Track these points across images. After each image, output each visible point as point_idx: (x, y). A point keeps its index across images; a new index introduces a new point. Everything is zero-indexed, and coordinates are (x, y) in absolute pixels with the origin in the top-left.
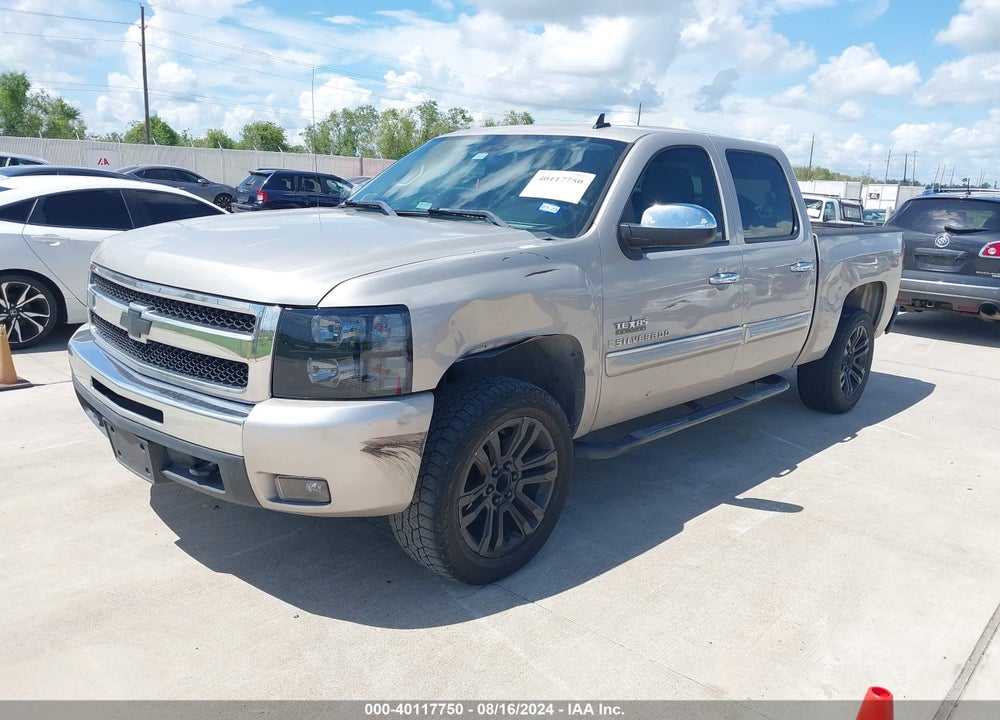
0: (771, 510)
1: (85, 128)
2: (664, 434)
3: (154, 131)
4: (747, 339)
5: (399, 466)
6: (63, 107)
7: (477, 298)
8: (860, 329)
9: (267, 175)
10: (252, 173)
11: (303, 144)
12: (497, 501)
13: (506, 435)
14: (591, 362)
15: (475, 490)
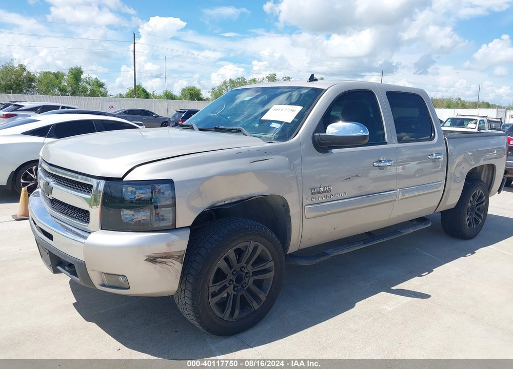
0: (411, 297)
1: (107, 92)
2: (346, 251)
3: (139, 92)
4: (400, 198)
5: (168, 269)
6: (97, 82)
7: (217, 175)
8: (479, 191)
9: (184, 112)
10: (177, 112)
11: (210, 97)
12: (236, 289)
13: (239, 253)
14: (294, 211)
15: (219, 284)
